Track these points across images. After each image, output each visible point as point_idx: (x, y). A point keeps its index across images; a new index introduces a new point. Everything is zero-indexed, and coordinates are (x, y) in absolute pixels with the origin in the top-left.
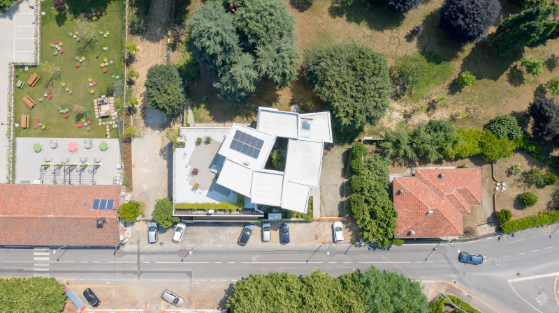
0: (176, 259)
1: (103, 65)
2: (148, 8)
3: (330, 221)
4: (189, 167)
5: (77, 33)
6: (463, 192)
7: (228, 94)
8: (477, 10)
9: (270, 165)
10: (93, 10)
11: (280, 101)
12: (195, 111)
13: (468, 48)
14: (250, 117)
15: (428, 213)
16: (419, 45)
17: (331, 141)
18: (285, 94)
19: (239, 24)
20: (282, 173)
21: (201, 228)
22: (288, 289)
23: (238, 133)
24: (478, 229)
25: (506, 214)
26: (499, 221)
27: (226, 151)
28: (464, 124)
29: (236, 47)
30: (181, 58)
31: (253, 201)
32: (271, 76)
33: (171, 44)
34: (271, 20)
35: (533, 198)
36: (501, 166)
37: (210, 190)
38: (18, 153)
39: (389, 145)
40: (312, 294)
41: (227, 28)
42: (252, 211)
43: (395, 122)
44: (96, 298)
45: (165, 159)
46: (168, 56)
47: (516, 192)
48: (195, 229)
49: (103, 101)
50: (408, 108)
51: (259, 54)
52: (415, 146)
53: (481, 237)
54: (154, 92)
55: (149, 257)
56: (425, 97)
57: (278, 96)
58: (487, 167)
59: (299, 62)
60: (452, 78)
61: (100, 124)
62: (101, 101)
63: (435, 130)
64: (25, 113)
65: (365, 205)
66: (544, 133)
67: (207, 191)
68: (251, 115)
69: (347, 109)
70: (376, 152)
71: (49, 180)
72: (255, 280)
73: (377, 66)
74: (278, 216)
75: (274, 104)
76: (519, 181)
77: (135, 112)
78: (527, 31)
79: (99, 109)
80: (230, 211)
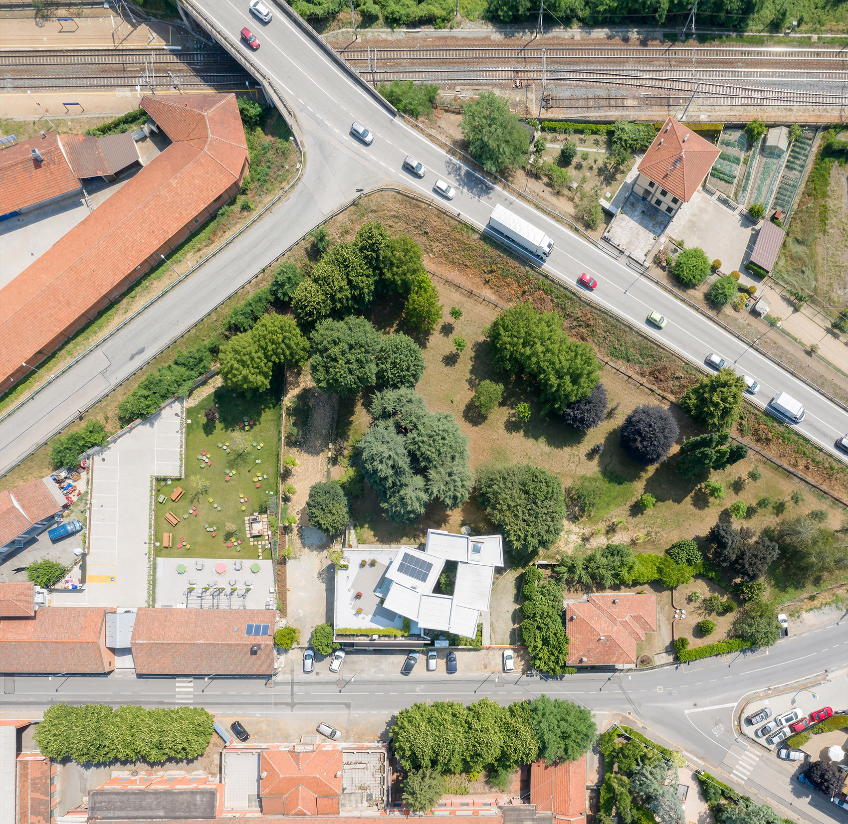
0: (333, 690)
1: (255, 479)
2: (307, 418)
3: (500, 649)
4: (352, 591)
5: (227, 444)
6: (637, 618)
7: (396, 515)
8: (654, 434)
9: (438, 589)
10: (246, 419)
11: (450, 522)
12: (358, 531)
13: (651, 469)
14: (418, 538)
15: (600, 639)
16: (600, 464)
17: (502, 565)
18: (456, 516)
19: (411, 447)
20: (451, 597)
21: (361, 657)
22: (454, 715)
23: (406, 556)
24: (656, 658)
25: (683, 642)
26: (676, 649)
27: (393, 574)
28: (645, 548)
29: (407, 469)
30: (343, 473)
31: (419, 626)
32: (442, 499)
33: (332, 458)
34: (444, 444)
35: (710, 625)
36: (681, 593)
37: (374, 615)
38: (159, 574)
39: (564, 569)
40: (479, 720)
41: (399, 451)
42: (418, 636)
43: (572, 546)
44: (245, 731)
45: (323, 582)
46: (328, 471)
47: (696, 620)
48: (354, 657)
49: (255, 519)
50: (587, 531)
51: (431, 477)
52: (590, 570)
53: (658, 666)
54: (318, 512)
55: (303, 687)
56: (604, 519)
57: (448, 516)
58: (666, 593)
59: (470, 484)
60: (634, 500)
61: (252, 544)
62: (253, 520)
63: (613, 555)
64: (167, 532)
65: (537, 631)
66: (721, 559)
67: (370, 616)
68: (418, 537)
69: (519, 533)
70: (551, 577)
71: (194, 603)
72: (419, 708)
73: (550, 490)
74: (445, 644)
75: (443, 525)
76: (699, 608)
77: (291, 531)
78: (701, 457)
79: (251, 528)
80: (395, 636)
